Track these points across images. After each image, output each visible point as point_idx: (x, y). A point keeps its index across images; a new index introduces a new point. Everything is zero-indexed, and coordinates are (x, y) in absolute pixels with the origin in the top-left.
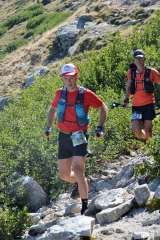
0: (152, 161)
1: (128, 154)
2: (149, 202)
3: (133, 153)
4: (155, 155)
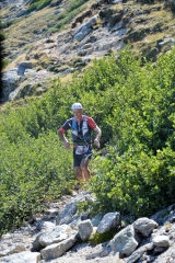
0: (93, 198)
1: (70, 194)
2: (92, 237)
3: (74, 193)
4: (98, 192)
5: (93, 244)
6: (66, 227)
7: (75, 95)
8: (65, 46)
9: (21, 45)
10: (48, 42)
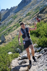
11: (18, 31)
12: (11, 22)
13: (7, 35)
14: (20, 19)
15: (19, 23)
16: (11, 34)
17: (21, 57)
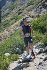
0: (43, 44)
1: (38, 43)
2: (43, 51)
3: (39, 43)
4: (44, 42)
5: (43, 53)
6: (37, 49)
7: (38, 23)
8: (35, 13)
9: (26, 13)
10: (32, 12)
11: (17, 26)
12: (8, 14)
13: (2, 30)
14: (20, 10)
15: (19, 15)
16: (8, 30)
17: (22, 60)
